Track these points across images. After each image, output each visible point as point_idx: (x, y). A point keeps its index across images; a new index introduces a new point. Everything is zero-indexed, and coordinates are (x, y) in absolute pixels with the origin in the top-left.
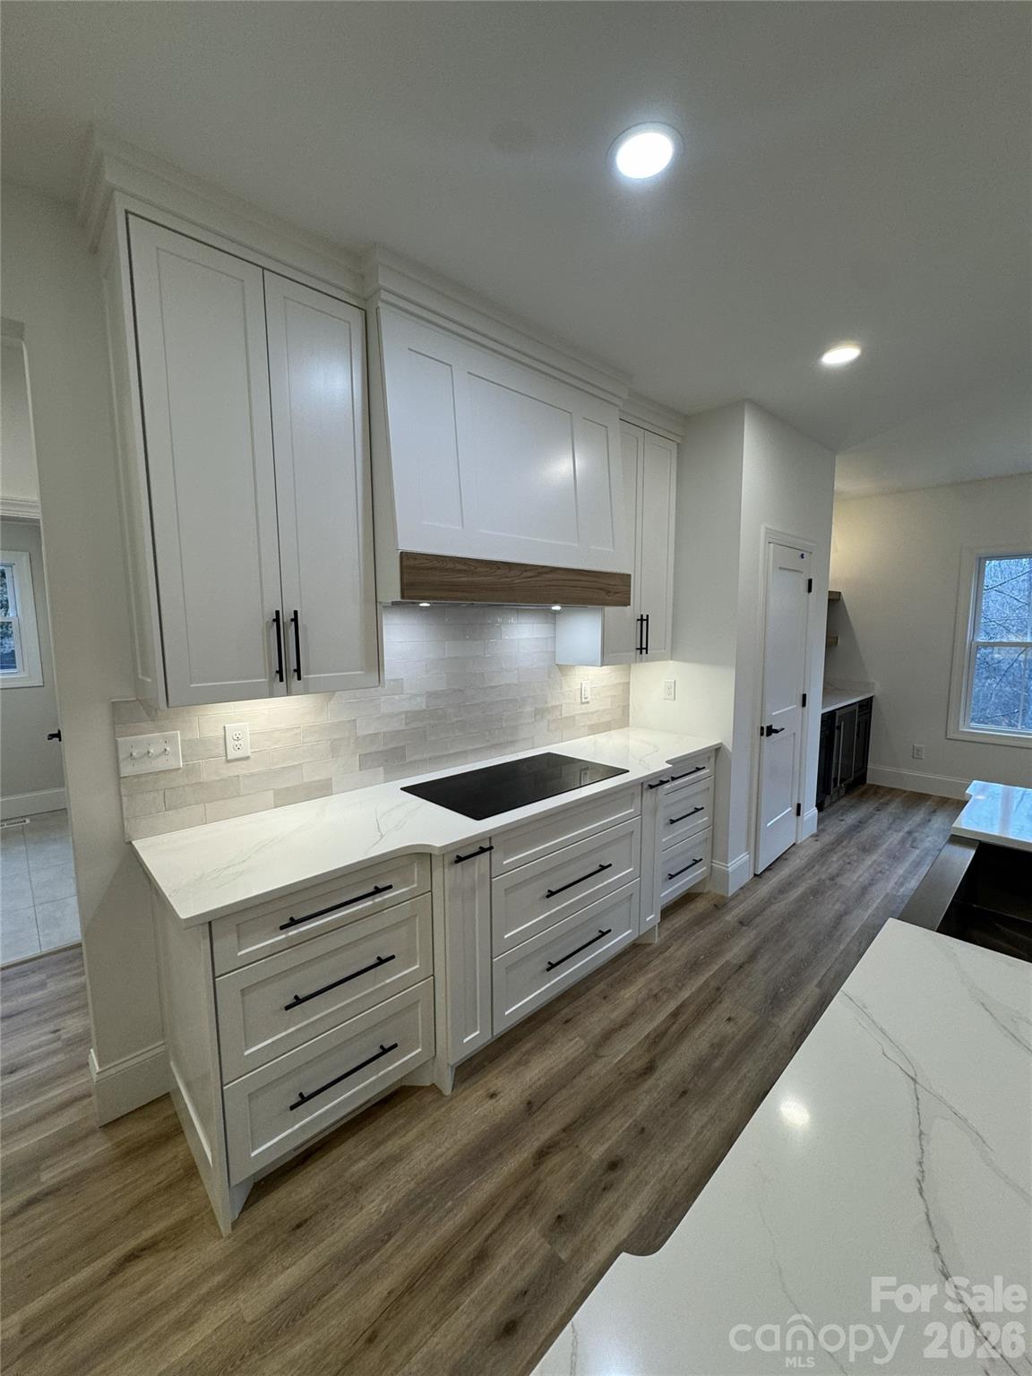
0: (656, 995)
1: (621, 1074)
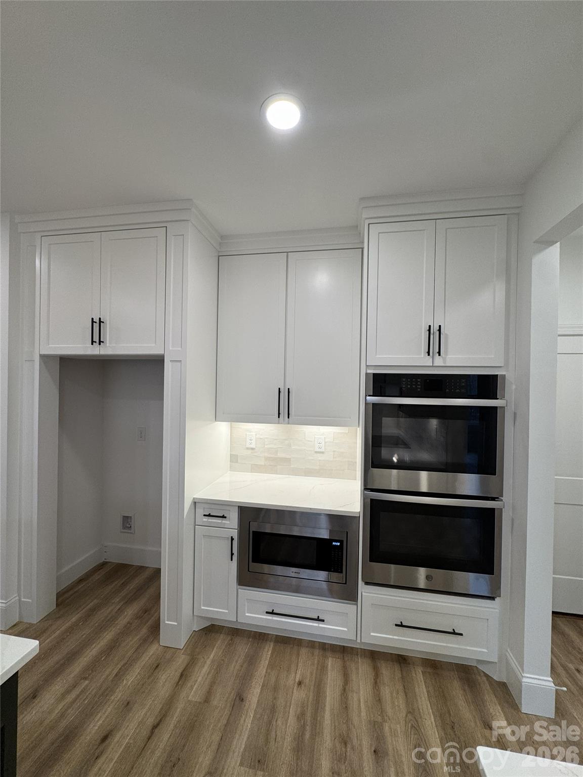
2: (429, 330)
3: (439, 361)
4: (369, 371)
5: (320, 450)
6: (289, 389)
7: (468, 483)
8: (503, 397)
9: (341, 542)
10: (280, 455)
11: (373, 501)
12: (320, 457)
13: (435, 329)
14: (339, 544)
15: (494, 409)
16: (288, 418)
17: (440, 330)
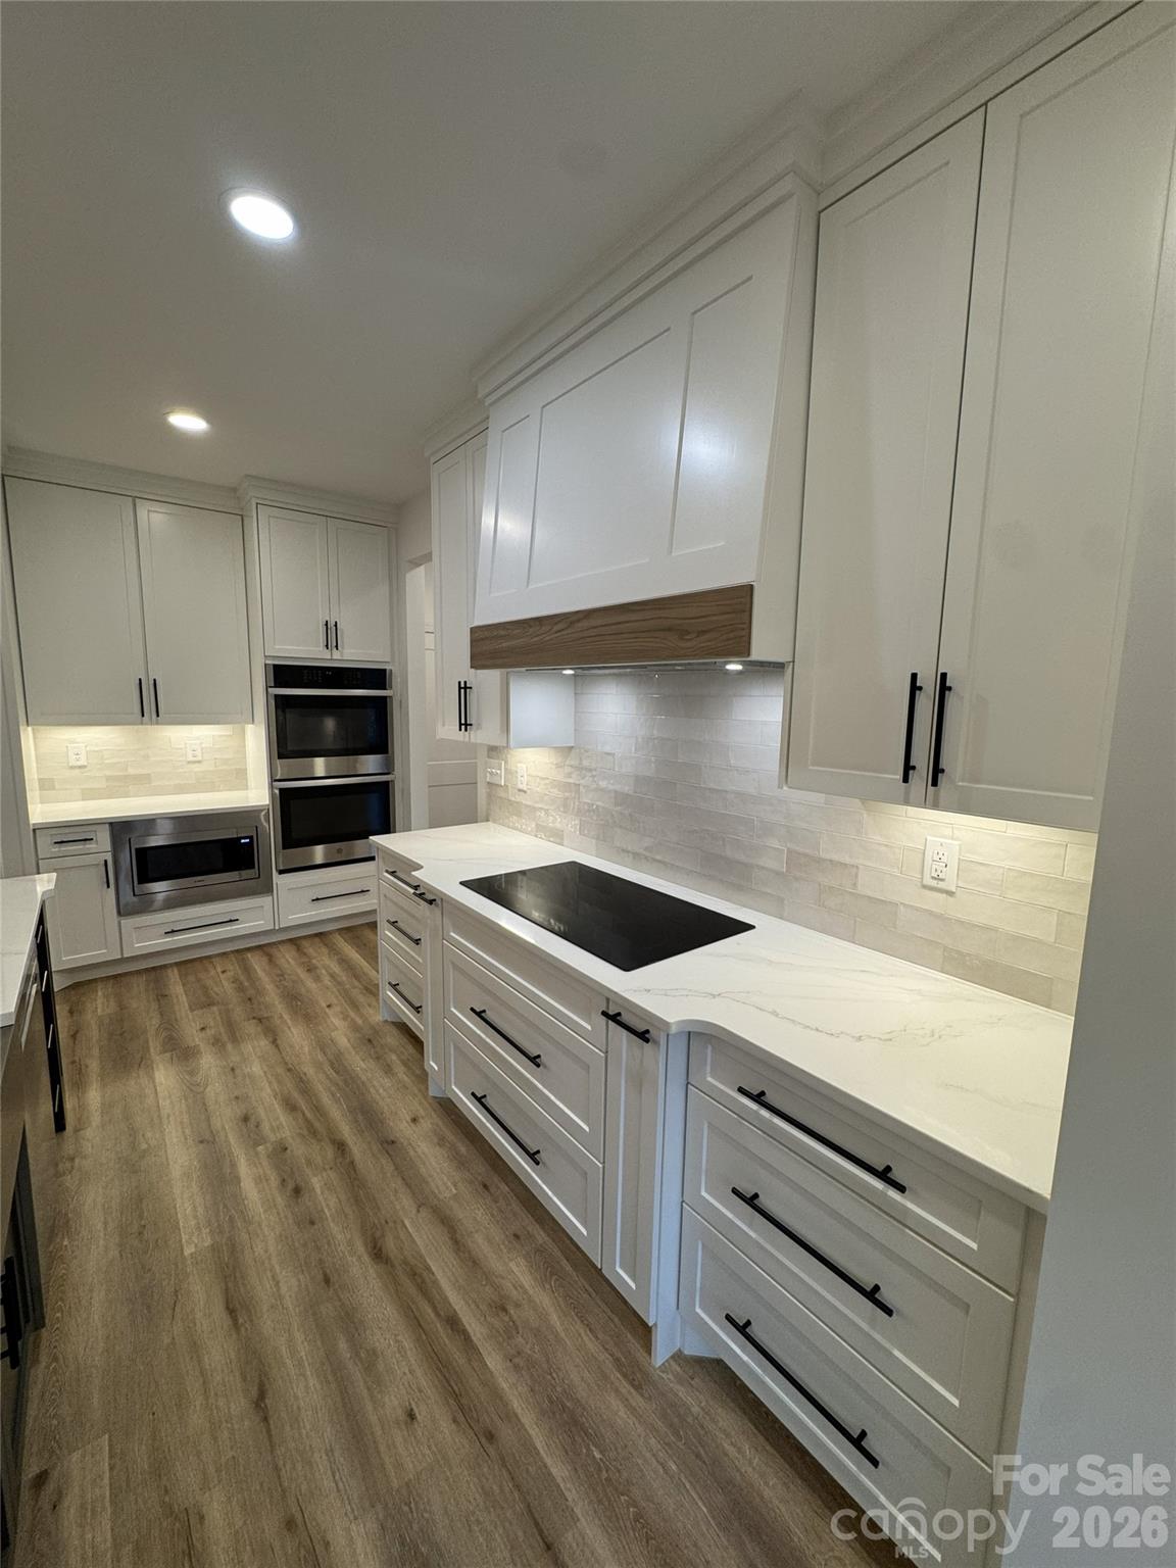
0: (505, 1310)
1: (387, 1222)
2: (327, 625)
3: (336, 655)
4: (267, 662)
5: (195, 759)
6: (155, 680)
7: (370, 764)
8: (391, 688)
9: (251, 838)
10: (131, 771)
11: (282, 790)
12: (197, 768)
13: (331, 624)
14: (248, 840)
15: (384, 699)
16: (158, 716)
17: (336, 625)
